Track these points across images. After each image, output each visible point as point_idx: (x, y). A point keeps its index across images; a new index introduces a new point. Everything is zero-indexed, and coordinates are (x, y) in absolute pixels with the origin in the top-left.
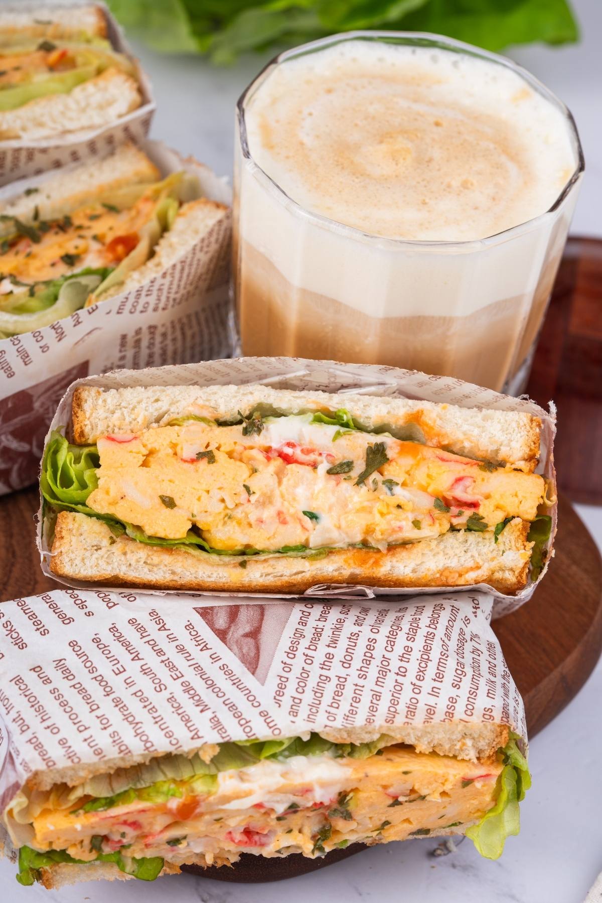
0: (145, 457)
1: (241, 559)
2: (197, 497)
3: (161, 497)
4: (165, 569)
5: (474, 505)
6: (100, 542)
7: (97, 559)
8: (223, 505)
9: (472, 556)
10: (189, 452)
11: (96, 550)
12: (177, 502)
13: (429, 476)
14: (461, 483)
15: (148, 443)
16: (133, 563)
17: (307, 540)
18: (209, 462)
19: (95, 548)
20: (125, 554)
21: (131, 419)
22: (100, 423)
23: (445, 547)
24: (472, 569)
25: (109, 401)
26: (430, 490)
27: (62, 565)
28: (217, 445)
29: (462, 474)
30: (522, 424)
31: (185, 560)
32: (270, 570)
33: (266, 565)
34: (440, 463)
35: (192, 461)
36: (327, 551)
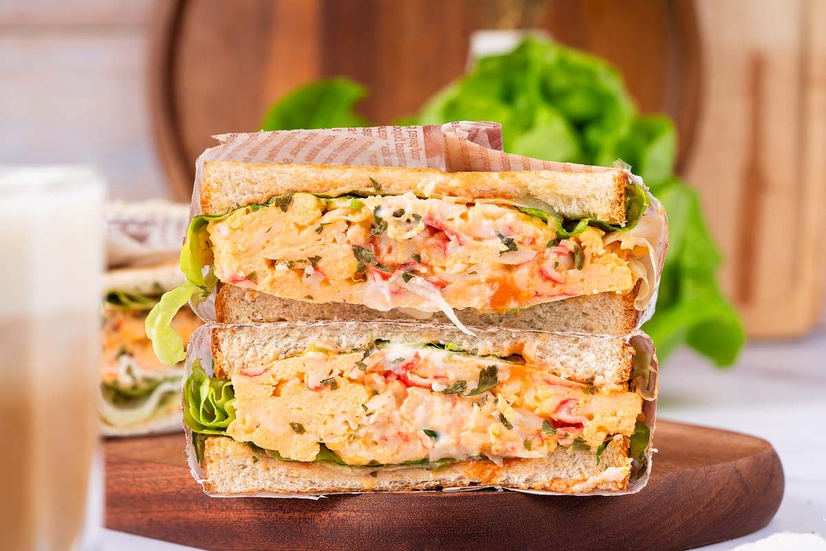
0: (275, 388)
1: (370, 470)
2: (323, 422)
3: (292, 425)
4: (304, 479)
5: (578, 426)
6: (245, 462)
7: (244, 476)
8: (346, 427)
9: (579, 469)
10: (313, 380)
11: (243, 468)
12: (306, 428)
13: (537, 399)
14: (566, 405)
15: (277, 374)
16: (276, 477)
17: (428, 455)
18: (332, 389)
19: (242, 467)
20: (268, 469)
21: (263, 355)
22: (236, 361)
23: (556, 459)
24: (578, 481)
25: (243, 340)
26: (537, 411)
27: (215, 485)
28: (340, 372)
29: (566, 397)
30: (614, 352)
31: (321, 472)
32: (398, 479)
33: (394, 474)
34: (547, 385)
35: (317, 389)
36: (449, 462)
